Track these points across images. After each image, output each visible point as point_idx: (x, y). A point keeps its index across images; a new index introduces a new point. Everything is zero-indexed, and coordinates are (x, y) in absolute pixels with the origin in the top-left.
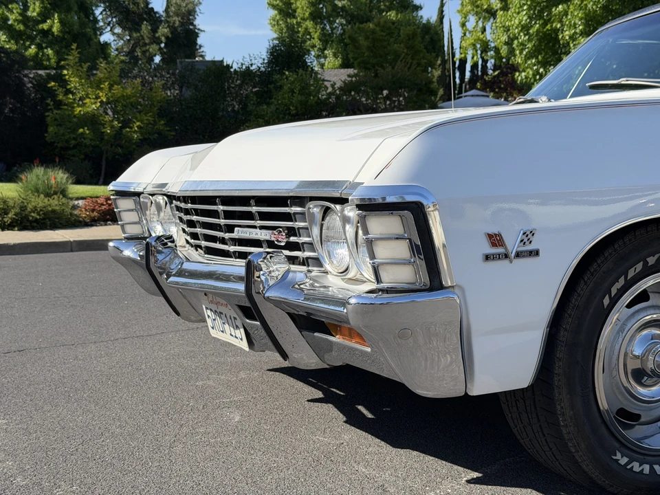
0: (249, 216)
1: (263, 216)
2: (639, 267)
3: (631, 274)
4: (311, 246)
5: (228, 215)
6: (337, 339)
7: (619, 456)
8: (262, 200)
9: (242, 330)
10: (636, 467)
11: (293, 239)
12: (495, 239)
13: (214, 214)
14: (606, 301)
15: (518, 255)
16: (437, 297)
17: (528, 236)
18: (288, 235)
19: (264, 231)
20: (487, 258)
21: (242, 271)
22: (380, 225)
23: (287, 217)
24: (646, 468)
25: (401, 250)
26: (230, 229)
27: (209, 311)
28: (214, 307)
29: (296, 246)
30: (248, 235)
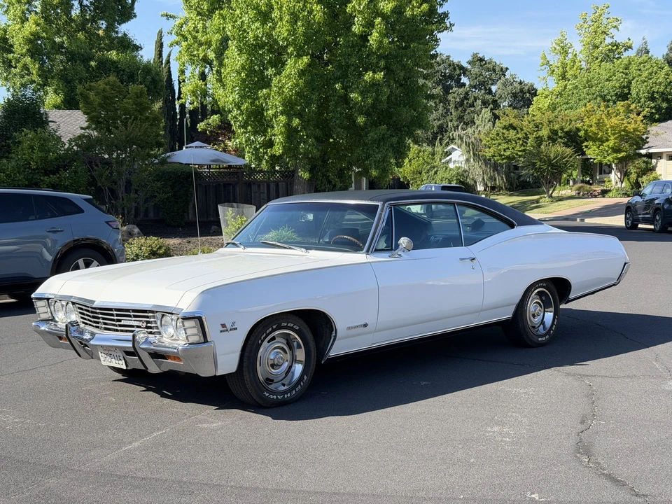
0: (130, 316)
1: (135, 316)
2: (270, 329)
3: (268, 332)
4: (157, 328)
5: (117, 315)
6: (169, 361)
7: (265, 393)
8: (134, 311)
9: (123, 361)
10: (271, 397)
11: (149, 325)
12: (223, 326)
13: (112, 315)
14: (260, 342)
15: (231, 330)
16: (205, 345)
17: (233, 323)
18: (147, 324)
19: (136, 322)
20: (221, 331)
21: (131, 338)
22: (188, 324)
23: (147, 317)
24: (275, 397)
25: (195, 331)
26: (120, 321)
27: (103, 354)
28: (106, 352)
29: (150, 328)
30: (128, 324)
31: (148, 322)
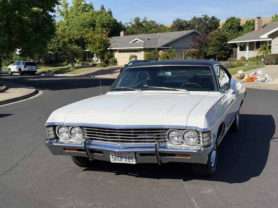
0: (145, 133)
4: (164, 138)
6: (176, 157)
11: (158, 137)
15: (215, 136)
19: (149, 136)
22: (205, 135)
25: (207, 139)
27: (114, 157)
28: (117, 155)
29: (160, 139)
30: (143, 137)
31: (159, 136)
